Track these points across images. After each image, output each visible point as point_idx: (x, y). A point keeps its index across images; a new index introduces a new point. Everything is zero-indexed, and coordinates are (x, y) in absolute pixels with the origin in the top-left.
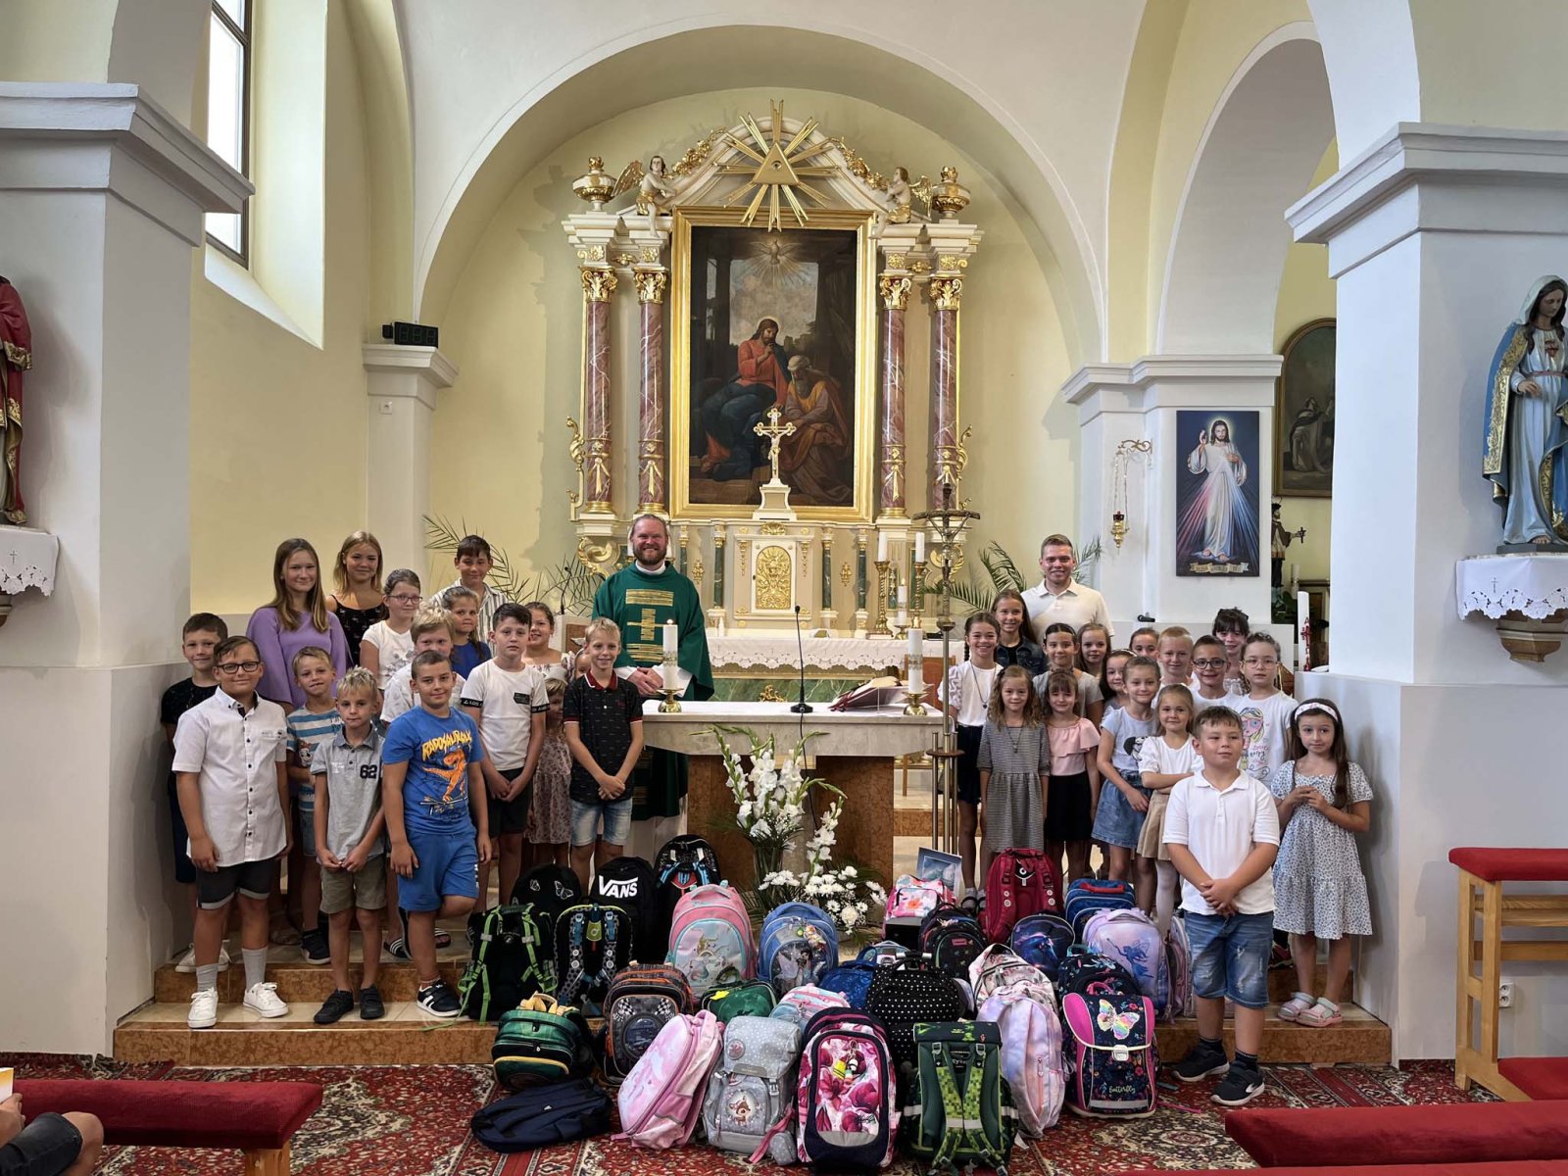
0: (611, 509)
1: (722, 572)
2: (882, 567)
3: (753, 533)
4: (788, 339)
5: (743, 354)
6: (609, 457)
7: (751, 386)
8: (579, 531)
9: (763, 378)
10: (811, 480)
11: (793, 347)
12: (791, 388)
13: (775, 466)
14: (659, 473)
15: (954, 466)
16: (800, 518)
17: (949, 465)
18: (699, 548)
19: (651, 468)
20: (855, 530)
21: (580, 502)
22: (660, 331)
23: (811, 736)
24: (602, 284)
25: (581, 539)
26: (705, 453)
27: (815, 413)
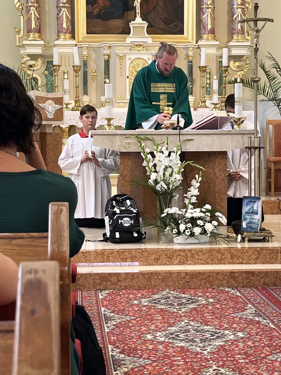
0: (41, 38)
1: (109, 74)
2: (203, 69)
3: (126, 51)
6: (39, 6)
8: (22, 52)
10: (159, 19)
13: (138, 11)
14: (69, 16)
15: (244, 9)
16: (153, 42)
17: (240, 8)
18: (94, 61)
19: (64, 13)
20: (186, 48)
21: (21, 34)
23: (185, 141)
25: (23, 57)
26: (96, 4)
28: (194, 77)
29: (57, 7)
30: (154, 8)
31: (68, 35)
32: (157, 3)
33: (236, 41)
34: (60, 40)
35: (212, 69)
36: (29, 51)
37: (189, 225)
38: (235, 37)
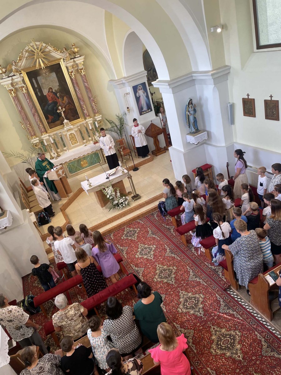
2: (91, 130)
3: (66, 132)
4: (55, 90)
5: (48, 96)
6: (31, 127)
7: (52, 102)
9: (53, 100)
10: (71, 116)
11: (57, 91)
12: (60, 100)
13: (64, 118)
14: (43, 126)
16: (73, 126)
17: (95, 105)
18: (56, 138)
19: (41, 126)
20: (83, 124)
21: (29, 137)
22: (30, 98)
23: (111, 182)
24: (14, 92)
25: (33, 143)
26: (49, 118)
27: (66, 103)
28: (88, 131)
29: (38, 125)
31: (45, 133)
32: (68, 111)
34: (43, 135)
35: (93, 127)
36: (34, 142)
37: (122, 205)
38: (96, 115)
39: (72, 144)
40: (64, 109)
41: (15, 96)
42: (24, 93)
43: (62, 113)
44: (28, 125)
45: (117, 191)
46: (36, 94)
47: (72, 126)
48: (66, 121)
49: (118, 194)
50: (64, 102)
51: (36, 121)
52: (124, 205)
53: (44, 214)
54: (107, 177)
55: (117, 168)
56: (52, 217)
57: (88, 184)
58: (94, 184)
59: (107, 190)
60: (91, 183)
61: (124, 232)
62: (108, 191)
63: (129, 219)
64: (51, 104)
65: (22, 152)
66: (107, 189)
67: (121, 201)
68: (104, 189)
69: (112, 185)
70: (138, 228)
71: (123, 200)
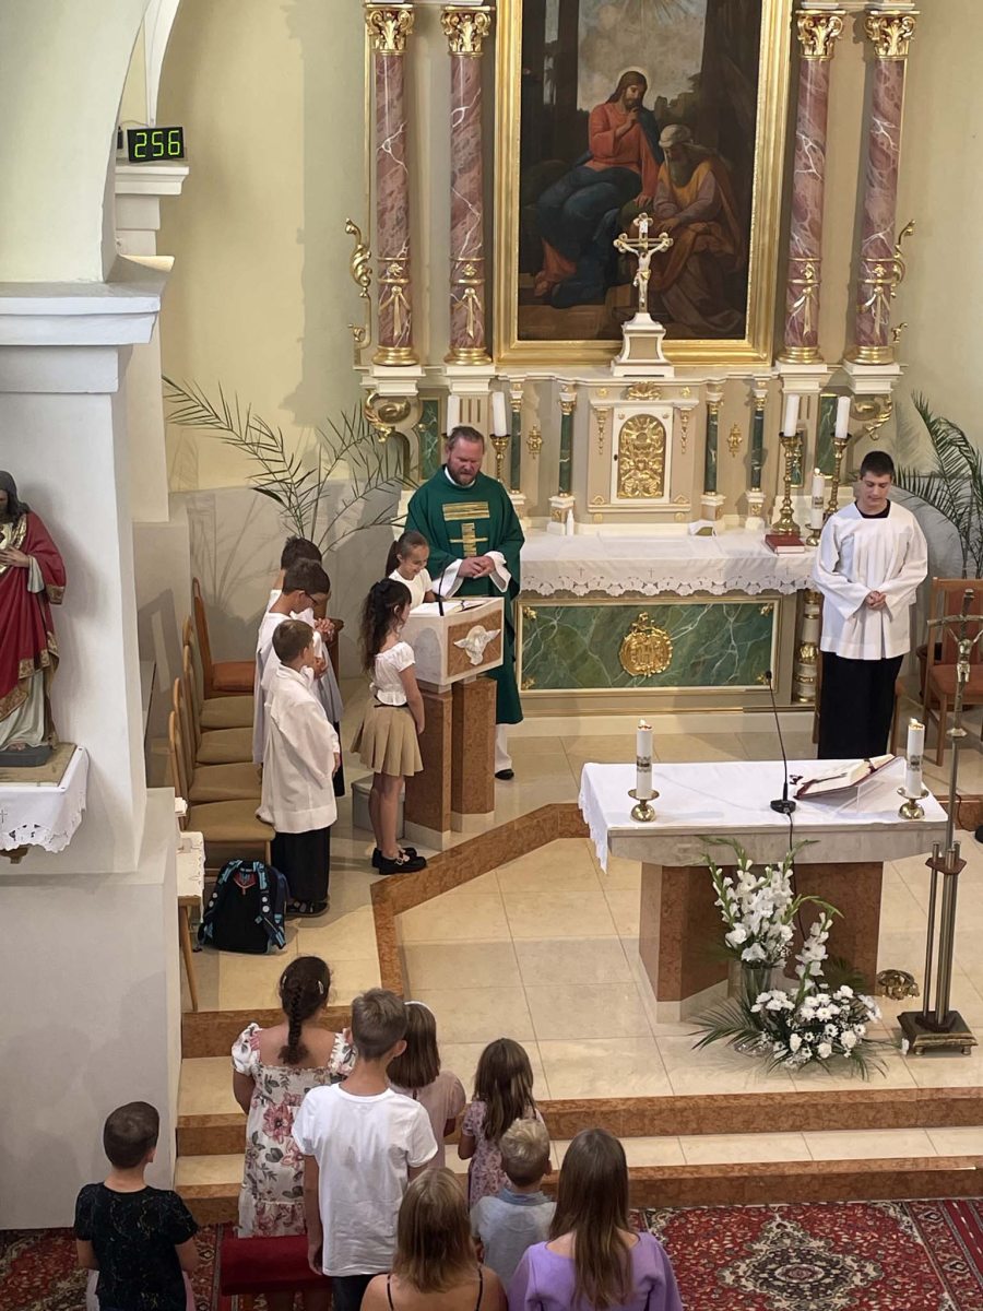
1: (571, 448)
2: (790, 443)
3: (615, 399)
4: (661, 100)
5: (595, 123)
6: (410, 283)
7: (605, 171)
9: (622, 158)
10: (688, 305)
11: (666, 112)
12: (663, 173)
13: (643, 298)
14: (479, 305)
15: (888, 286)
16: (677, 373)
17: (881, 285)
18: (537, 410)
19: (470, 300)
20: (750, 381)
21: (366, 341)
22: (480, 98)
23: (800, 845)
24: (397, 29)
25: (369, 391)
26: (540, 269)
27: (697, 206)
28: (765, 445)
29: (453, 284)
30: (678, 280)
31: (476, 352)
32: (685, 266)
33: (866, 362)
34: (459, 362)
35: (808, 426)
36: (385, 389)
37: (810, 1037)
38: (864, 351)
39: (621, 487)
40: (665, 242)
41: (391, 56)
42: (453, 56)
43: (644, 262)
44: (396, 269)
45: (816, 928)
46: (530, 84)
47: (669, 374)
48: (643, 321)
49: (816, 952)
50: (684, 194)
51: (453, 260)
52: (825, 1049)
53: (262, 876)
54: (781, 797)
55: (875, 761)
56: (307, 914)
57: (632, 794)
58: (674, 812)
59: (745, 887)
60: (656, 795)
61: (756, 1239)
62: (756, 899)
63: (829, 1163)
64: (591, 184)
65: (282, 421)
66: (748, 881)
67: (818, 1007)
68: (730, 871)
69: (793, 867)
70: (872, 1258)
71: (837, 1011)
